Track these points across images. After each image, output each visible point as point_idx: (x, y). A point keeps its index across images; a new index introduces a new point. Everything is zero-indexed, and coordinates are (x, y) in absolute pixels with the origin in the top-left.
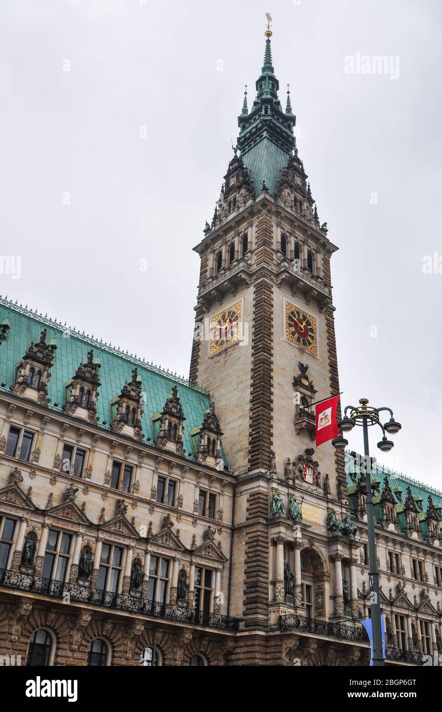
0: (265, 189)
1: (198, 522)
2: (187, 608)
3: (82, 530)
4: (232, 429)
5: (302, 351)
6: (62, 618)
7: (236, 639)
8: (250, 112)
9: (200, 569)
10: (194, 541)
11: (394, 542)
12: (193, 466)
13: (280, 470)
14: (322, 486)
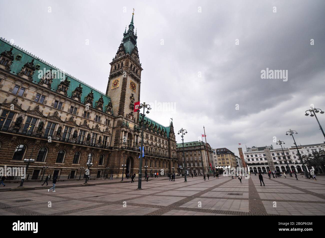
0: (128, 52)
1: (105, 126)
2: (100, 145)
3: (75, 127)
4: (115, 106)
5: (133, 91)
7: (112, 151)
8: (126, 33)
9: (104, 136)
10: (104, 130)
11: (148, 132)
12: (105, 114)
13: (125, 116)
14: (134, 120)
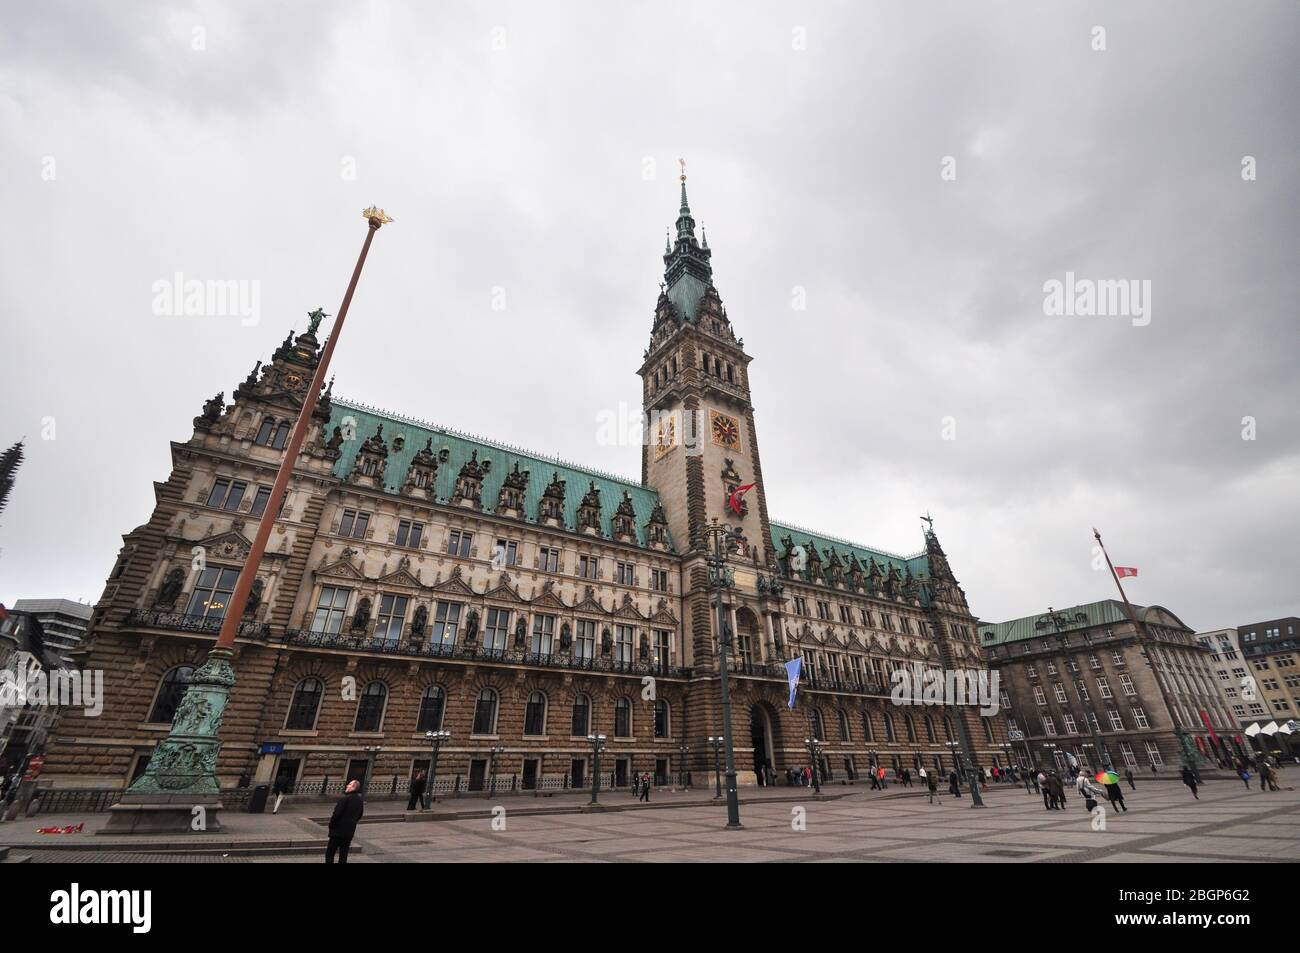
0: (687, 319)
1: (653, 595)
2: (649, 664)
3: (560, 613)
4: (675, 518)
5: (727, 449)
6: (551, 681)
7: (690, 685)
8: (672, 251)
9: (657, 632)
10: (650, 611)
12: (647, 553)
14: (752, 556)
